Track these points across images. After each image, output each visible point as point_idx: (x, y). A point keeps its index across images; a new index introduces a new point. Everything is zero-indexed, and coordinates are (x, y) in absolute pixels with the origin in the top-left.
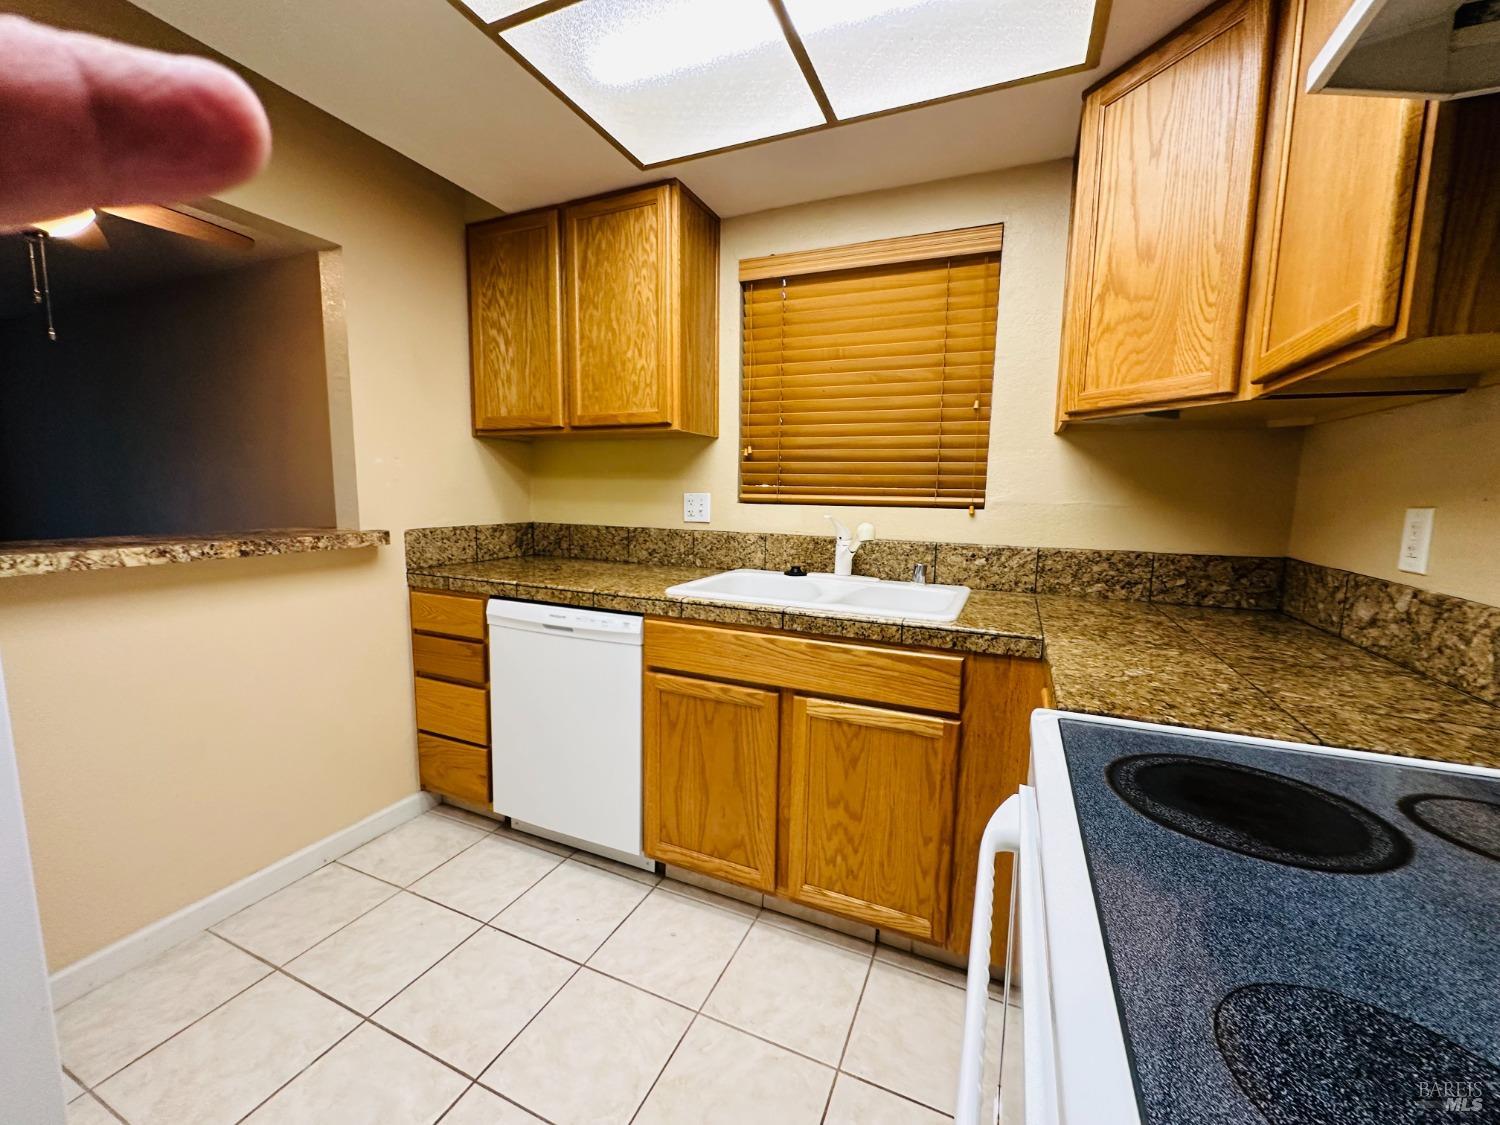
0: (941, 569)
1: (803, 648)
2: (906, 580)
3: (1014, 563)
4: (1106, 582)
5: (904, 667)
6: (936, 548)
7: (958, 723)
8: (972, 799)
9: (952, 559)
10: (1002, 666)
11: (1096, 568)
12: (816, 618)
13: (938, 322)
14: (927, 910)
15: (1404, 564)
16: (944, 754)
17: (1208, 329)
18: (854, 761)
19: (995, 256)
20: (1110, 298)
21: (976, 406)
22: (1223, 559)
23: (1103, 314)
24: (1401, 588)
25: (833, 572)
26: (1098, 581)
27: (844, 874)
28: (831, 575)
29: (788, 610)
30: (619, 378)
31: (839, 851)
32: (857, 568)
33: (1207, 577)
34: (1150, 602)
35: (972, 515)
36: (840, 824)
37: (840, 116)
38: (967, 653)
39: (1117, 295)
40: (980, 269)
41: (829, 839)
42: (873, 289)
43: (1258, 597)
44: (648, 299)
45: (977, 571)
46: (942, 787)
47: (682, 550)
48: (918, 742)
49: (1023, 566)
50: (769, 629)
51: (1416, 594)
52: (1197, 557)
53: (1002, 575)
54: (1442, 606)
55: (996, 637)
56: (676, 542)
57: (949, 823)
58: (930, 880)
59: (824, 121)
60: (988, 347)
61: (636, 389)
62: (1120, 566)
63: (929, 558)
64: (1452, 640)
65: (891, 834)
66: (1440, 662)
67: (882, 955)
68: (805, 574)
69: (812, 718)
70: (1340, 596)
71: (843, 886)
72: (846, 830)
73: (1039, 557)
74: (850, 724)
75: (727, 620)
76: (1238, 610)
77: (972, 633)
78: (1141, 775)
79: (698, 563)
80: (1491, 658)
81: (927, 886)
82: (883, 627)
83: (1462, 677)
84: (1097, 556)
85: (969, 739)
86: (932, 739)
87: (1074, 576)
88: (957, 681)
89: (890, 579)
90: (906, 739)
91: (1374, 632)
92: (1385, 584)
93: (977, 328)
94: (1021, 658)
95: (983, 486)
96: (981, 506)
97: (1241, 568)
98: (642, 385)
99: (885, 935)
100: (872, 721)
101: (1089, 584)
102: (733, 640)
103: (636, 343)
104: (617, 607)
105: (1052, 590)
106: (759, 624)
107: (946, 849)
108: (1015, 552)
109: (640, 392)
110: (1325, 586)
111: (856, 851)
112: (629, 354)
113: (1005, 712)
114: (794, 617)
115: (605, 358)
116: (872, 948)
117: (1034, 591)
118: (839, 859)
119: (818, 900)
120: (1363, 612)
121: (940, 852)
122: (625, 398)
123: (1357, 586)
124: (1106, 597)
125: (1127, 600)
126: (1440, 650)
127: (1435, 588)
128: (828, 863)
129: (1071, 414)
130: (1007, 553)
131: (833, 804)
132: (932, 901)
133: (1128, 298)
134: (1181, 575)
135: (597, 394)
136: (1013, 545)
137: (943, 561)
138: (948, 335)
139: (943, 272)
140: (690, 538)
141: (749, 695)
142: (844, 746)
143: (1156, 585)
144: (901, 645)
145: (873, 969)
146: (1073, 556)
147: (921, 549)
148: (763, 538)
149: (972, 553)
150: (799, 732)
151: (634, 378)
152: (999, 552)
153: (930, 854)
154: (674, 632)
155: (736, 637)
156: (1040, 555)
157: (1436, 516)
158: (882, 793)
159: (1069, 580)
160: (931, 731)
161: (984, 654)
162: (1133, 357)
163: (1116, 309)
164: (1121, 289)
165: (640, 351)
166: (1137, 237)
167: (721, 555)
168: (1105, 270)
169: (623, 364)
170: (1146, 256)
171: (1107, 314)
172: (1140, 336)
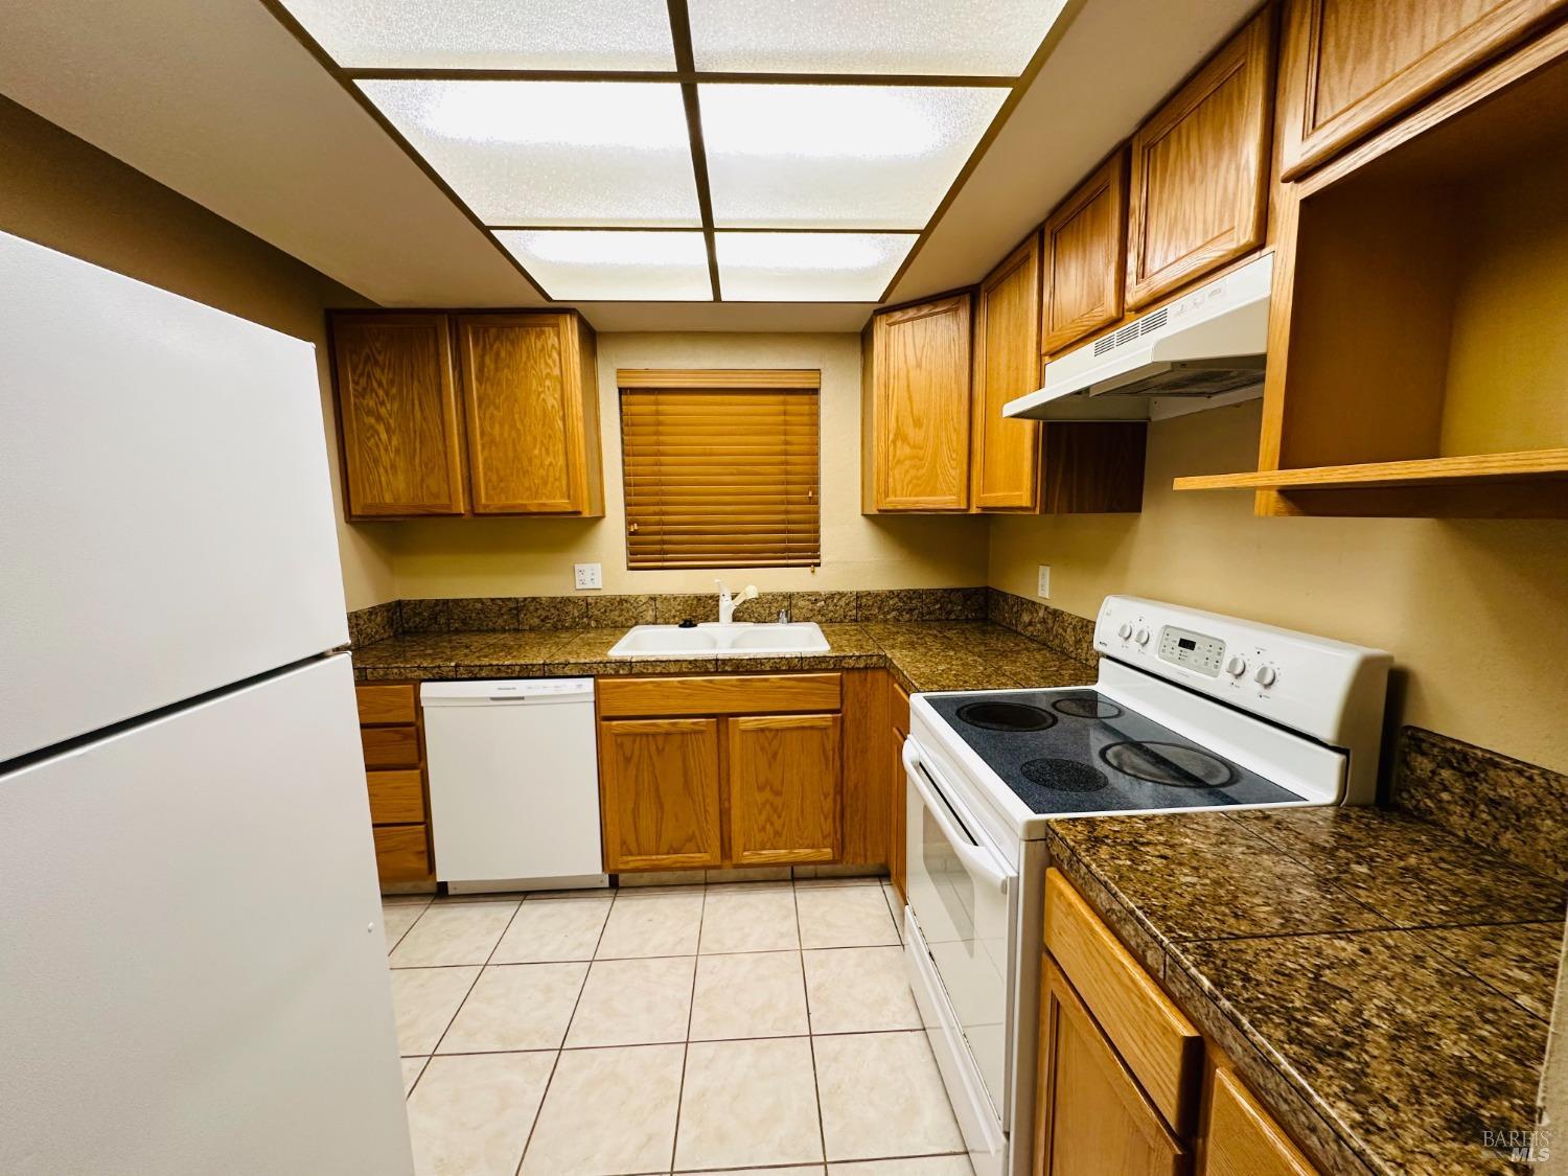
0: (795, 611)
1: (734, 683)
2: (771, 622)
3: (842, 603)
4: (898, 610)
5: (804, 684)
6: (790, 596)
7: (840, 715)
8: (851, 761)
9: (801, 603)
10: (863, 675)
11: (891, 602)
12: (742, 660)
13: (779, 433)
14: (829, 841)
15: (1040, 593)
16: (834, 735)
17: (953, 473)
18: (775, 755)
19: (815, 391)
21: (810, 495)
22: (958, 590)
24: (1040, 605)
25: (717, 620)
26: (893, 610)
27: (772, 836)
28: (715, 624)
29: (720, 657)
30: (526, 472)
31: (769, 820)
32: (736, 618)
33: (951, 602)
34: (922, 621)
35: (813, 572)
36: (767, 801)
37: (724, 298)
38: (842, 669)
39: (902, 443)
40: (805, 398)
41: (760, 813)
43: (976, 611)
44: (553, 407)
45: (819, 611)
46: (833, 760)
47: (576, 614)
48: (815, 732)
49: (847, 604)
50: (707, 673)
51: (1046, 608)
52: (945, 590)
53: (835, 612)
54: (1056, 614)
55: (860, 657)
56: (570, 608)
57: (840, 779)
58: (830, 820)
59: (712, 299)
60: (814, 453)
61: (545, 483)
62: (905, 599)
63: (786, 604)
64: (1060, 630)
65: (802, 798)
66: (1057, 642)
67: (798, 885)
68: (695, 625)
69: (744, 731)
70: (1015, 610)
71: (772, 844)
72: (772, 805)
73: (858, 597)
74: (770, 730)
75: (672, 671)
76: (967, 620)
77: (844, 657)
78: (968, 713)
79: (593, 624)
81: (828, 826)
82: (789, 660)
83: (1064, 648)
84: (892, 594)
85: (847, 724)
86: (825, 729)
87: (879, 608)
88: (838, 688)
89: (759, 622)
90: (809, 732)
91: (1031, 628)
92: (1034, 603)
93: (806, 439)
94: (873, 668)
95: (818, 549)
96: (818, 565)
97: (967, 594)
98: (551, 479)
99: (799, 870)
100: (785, 725)
101: (889, 613)
102: (679, 685)
103: (542, 442)
104: (569, 673)
105: (868, 619)
106: (698, 670)
107: (838, 798)
108: (842, 595)
109: (549, 485)
110: (1007, 604)
111: (779, 817)
112: (536, 452)
113: (866, 702)
114: (724, 662)
115: (511, 454)
116: (791, 883)
117: (856, 621)
118: (768, 826)
119: (755, 859)
120: (1026, 618)
121: (835, 800)
122: (534, 490)
123: (1022, 604)
124: (899, 620)
125: (910, 621)
126: (1056, 636)
127: (1053, 606)
128: (760, 831)
129: (880, 511)
130: (838, 597)
131: (761, 789)
132: (832, 835)
133: (908, 444)
134: (937, 602)
135: (502, 485)
136: (841, 590)
137: (796, 606)
138: (787, 443)
139: (781, 398)
140: (584, 603)
141: (694, 723)
142: (767, 745)
143: (925, 610)
144: (802, 671)
145: (797, 894)
146: (878, 595)
147: (780, 598)
148: (653, 599)
149: (814, 598)
150: (735, 744)
151: (542, 472)
152: (832, 596)
153: (828, 804)
154: (626, 686)
155: (679, 682)
156: (859, 596)
157: (1051, 570)
158: (795, 771)
159: (877, 611)
160: (824, 723)
161: (853, 669)
162: (915, 481)
163: (904, 451)
164: (905, 439)
165: (547, 450)
166: (912, 411)
167: (615, 615)
168: (895, 426)
169: (530, 460)
170: (918, 423)
171: (898, 452)
172: (918, 470)
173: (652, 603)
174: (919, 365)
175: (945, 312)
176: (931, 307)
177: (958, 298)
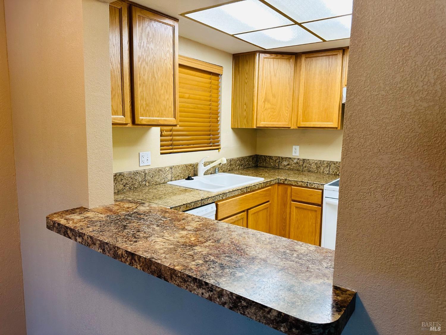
4: (239, 165)
7: (270, 202)
13: (209, 92)
15: (294, 154)
16: (269, 210)
17: (287, 115)
18: (257, 222)
19: (219, 75)
20: (266, 103)
21: (218, 119)
23: (265, 105)
24: (294, 159)
30: (158, 102)
33: (250, 161)
35: (219, 151)
38: (271, 185)
39: (268, 103)
40: (217, 78)
42: (195, 76)
44: (170, 68)
45: (220, 168)
47: (140, 180)
49: (228, 164)
51: (298, 159)
52: (249, 156)
53: (224, 168)
54: (304, 160)
56: (137, 177)
57: (269, 226)
61: (165, 109)
62: (241, 161)
64: (308, 165)
69: (252, 215)
70: (277, 161)
73: (230, 161)
74: (257, 213)
76: (253, 167)
79: (147, 184)
80: (316, 167)
83: (311, 170)
86: (267, 208)
87: (235, 165)
90: (264, 211)
91: (289, 166)
92: (290, 158)
94: (276, 184)
95: (219, 142)
96: (220, 148)
98: (168, 106)
102: (239, 200)
103: (165, 87)
104: (209, 202)
109: (167, 109)
110: (272, 159)
112: (162, 92)
113: (274, 196)
115: (152, 92)
120: (285, 163)
122: (161, 111)
123: (282, 159)
126: (305, 167)
134: (247, 161)
135: (147, 108)
139: (209, 76)
140: (144, 174)
141: (242, 215)
143: (245, 164)
146: (235, 160)
148: (171, 168)
151: (164, 103)
155: (239, 198)
157: (299, 147)
160: (267, 206)
161: (273, 185)
162: (272, 117)
163: (268, 106)
164: (269, 102)
165: (167, 92)
166: (272, 91)
167: (156, 179)
168: (265, 96)
169: (160, 96)
170: (274, 96)
171: (266, 106)
172: (273, 113)
173: (171, 170)
174: (275, 75)
175: (287, 59)
176: (281, 56)
177: (291, 56)
